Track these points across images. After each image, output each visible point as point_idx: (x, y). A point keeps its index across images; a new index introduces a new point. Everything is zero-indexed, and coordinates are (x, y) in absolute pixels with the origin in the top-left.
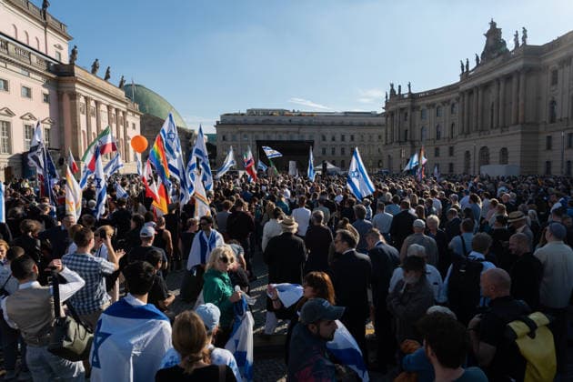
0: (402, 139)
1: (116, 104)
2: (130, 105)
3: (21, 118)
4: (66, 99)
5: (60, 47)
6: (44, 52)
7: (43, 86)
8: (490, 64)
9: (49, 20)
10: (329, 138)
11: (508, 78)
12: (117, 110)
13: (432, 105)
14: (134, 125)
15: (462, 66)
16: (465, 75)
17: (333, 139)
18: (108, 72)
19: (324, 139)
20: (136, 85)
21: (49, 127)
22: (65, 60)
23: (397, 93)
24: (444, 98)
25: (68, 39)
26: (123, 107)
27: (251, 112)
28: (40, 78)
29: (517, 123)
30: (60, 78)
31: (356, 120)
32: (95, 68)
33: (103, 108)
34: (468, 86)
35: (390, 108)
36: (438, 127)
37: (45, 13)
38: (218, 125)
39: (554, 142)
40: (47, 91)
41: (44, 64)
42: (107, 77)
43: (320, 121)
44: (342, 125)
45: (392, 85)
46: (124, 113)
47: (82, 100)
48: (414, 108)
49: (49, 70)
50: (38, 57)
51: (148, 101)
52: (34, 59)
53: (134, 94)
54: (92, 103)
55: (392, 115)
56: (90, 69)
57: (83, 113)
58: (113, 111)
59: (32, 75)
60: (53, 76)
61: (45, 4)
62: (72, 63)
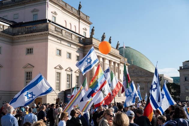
1: (114, 59)
2: (122, 59)
3: (66, 70)
5: (86, 29)
6: (78, 33)
7: (77, 52)
9: (81, 15)
12: (114, 63)
18: (110, 39)
20: (126, 47)
21: (78, 75)
22: (88, 36)
25: (90, 24)
26: (118, 61)
28: (75, 47)
30: (85, 46)
33: (107, 62)
37: (79, 11)
38: (181, 70)
40: (78, 55)
41: (78, 39)
46: (118, 64)
49: (80, 42)
50: (75, 36)
52: (73, 37)
53: (124, 52)
54: (101, 60)
58: (112, 64)
59: (72, 46)
60: (82, 45)
61: (80, 7)
62: (91, 37)
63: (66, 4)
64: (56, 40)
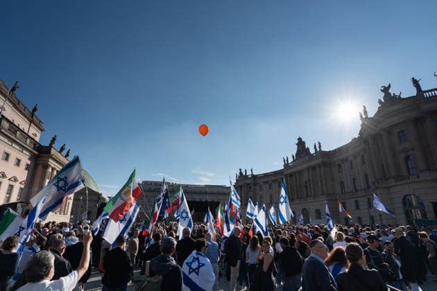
3: (9, 179)
4: (40, 168)
5: (36, 135)
7: (29, 159)
8: (302, 160)
9: (34, 119)
11: (313, 168)
13: (267, 182)
15: (284, 160)
16: (286, 165)
18: (68, 152)
21: (23, 186)
23: (244, 174)
24: (274, 178)
25: (41, 130)
28: (28, 154)
30: (40, 155)
31: (216, 190)
32: (62, 149)
34: (289, 171)
35: (240, 184)
36: (271, 196)
40: (29, 162)
41: (33, 145)
42: (67, 155)
45: (240, 170)
47: (50, 170)
48: (255, 184)
49: (34, 149)
52: (28, 141)
55: (241, 187)
56: (59, 150)
57: (48, 178)
59: (24, 151)
60: (36, 153)
64: (6, 141)
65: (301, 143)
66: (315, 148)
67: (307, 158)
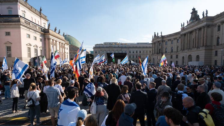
0: (158, 52)
1: (62, 42)
2: (66, 42)
3: (34, 46)
4: (47, 40)
5: (45, 24)
6: (40, 25)
7: (40, 36)
8: (193, 24)
9: (42, 15)
10: (132, 52)
11: (200, 29)
12: (62, 43)
13: (170, 40)
14: (67, 48)
15: (182, 25)
16: (183, 29)
17: (133, 52)
18: (59, 31)
19: (130, 52)
20: (68, 35)
21: (41, 49)
22: (47, 28)
23: (157, 36)
24: (174, 37)
25: (47, 21)
26: (64, 42)
27: (105, 43)
28: (39, 34)
29: (203, 46)
30: (45, 33)
31: (141, 46)
32: (55, 30)
33: (58, 43)
34: (184, 32)
35: (155, 41)
36: (172, 48)
37: (40, 13)
38: (94, 48)
39: (218, 53)
40: (41, 38)
41: (40, 29)
42: (59, 33)
43: (129, 46)
44: (136, 47)
45: (155, 33)
46: (64, 44)
47: (51, 40)
48: (163, 41)
49: (42, 31)
50: (38, 27)
51: (72, 40)
52: (37, 28)
53: (67, 38)
54: (55, 41)
55: (155, 43)
56: (54, 30)
57: (52, 45)
58: (61, 44)
59: (37, 33)
60: (43, 33)
61: (41, 10)
62: (48, 29)
63: (31, 7)
64: (26, 28)
65: (194, 12)
66: (203, 15)
67: (196, 22)
